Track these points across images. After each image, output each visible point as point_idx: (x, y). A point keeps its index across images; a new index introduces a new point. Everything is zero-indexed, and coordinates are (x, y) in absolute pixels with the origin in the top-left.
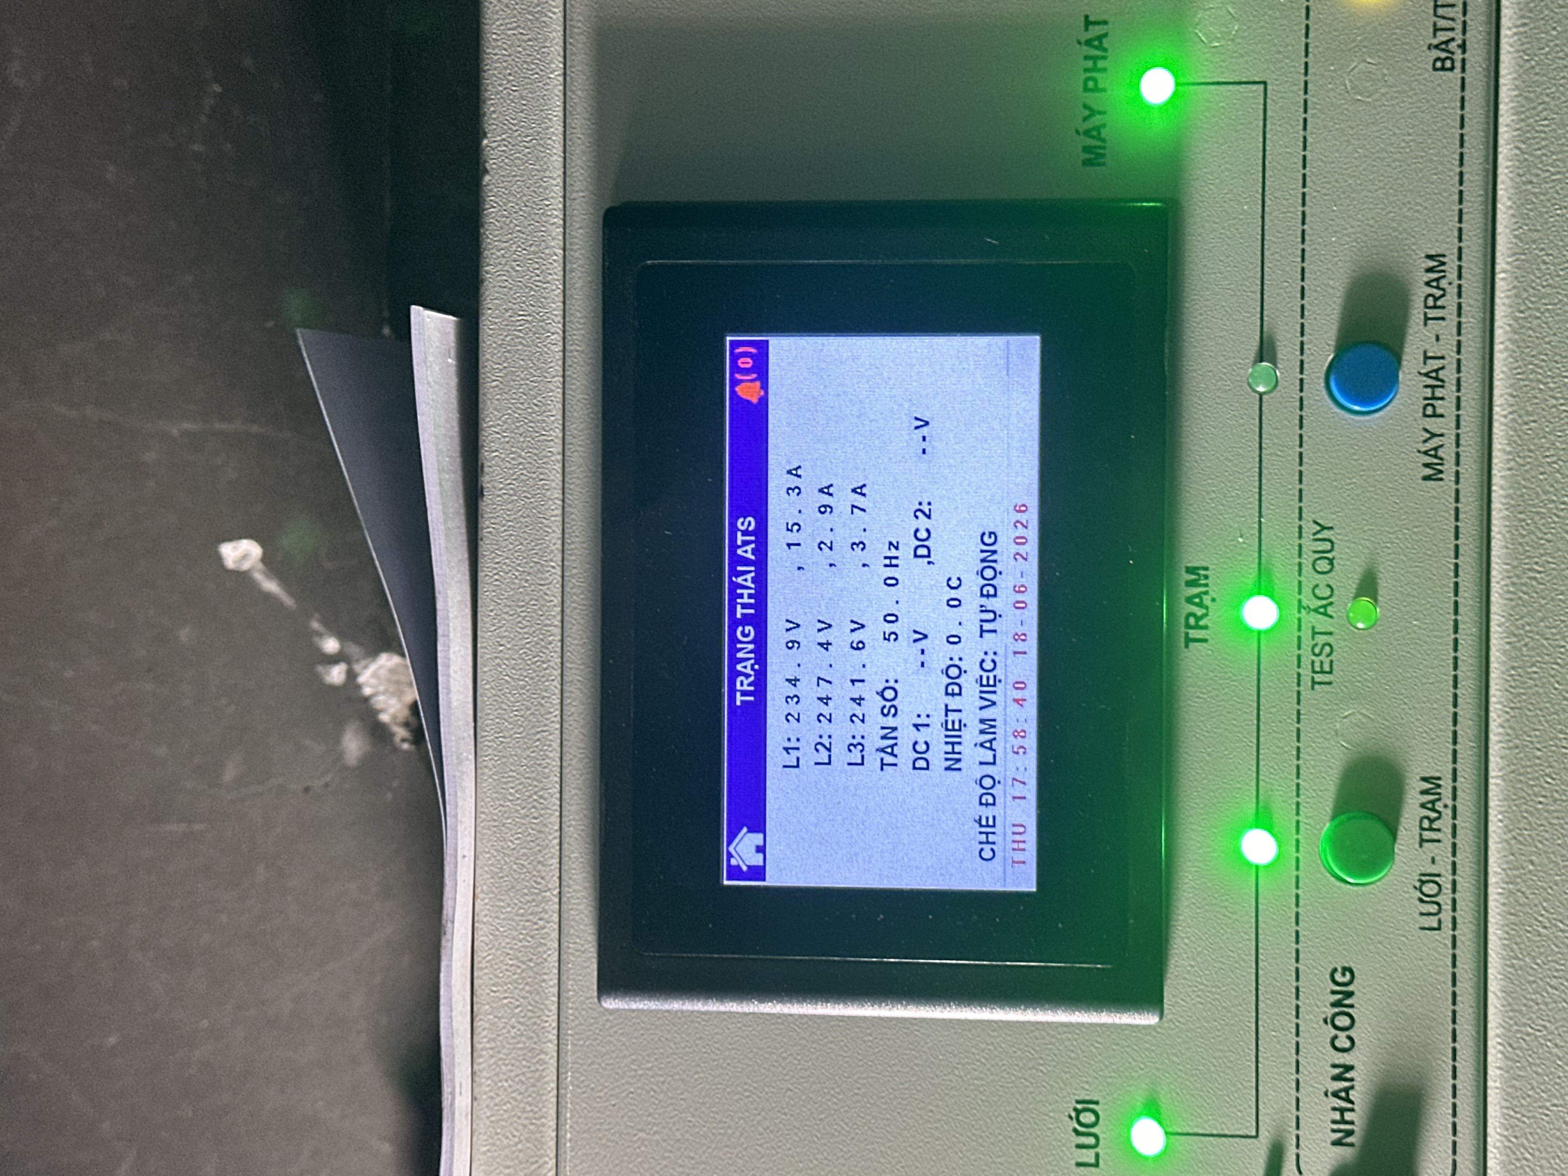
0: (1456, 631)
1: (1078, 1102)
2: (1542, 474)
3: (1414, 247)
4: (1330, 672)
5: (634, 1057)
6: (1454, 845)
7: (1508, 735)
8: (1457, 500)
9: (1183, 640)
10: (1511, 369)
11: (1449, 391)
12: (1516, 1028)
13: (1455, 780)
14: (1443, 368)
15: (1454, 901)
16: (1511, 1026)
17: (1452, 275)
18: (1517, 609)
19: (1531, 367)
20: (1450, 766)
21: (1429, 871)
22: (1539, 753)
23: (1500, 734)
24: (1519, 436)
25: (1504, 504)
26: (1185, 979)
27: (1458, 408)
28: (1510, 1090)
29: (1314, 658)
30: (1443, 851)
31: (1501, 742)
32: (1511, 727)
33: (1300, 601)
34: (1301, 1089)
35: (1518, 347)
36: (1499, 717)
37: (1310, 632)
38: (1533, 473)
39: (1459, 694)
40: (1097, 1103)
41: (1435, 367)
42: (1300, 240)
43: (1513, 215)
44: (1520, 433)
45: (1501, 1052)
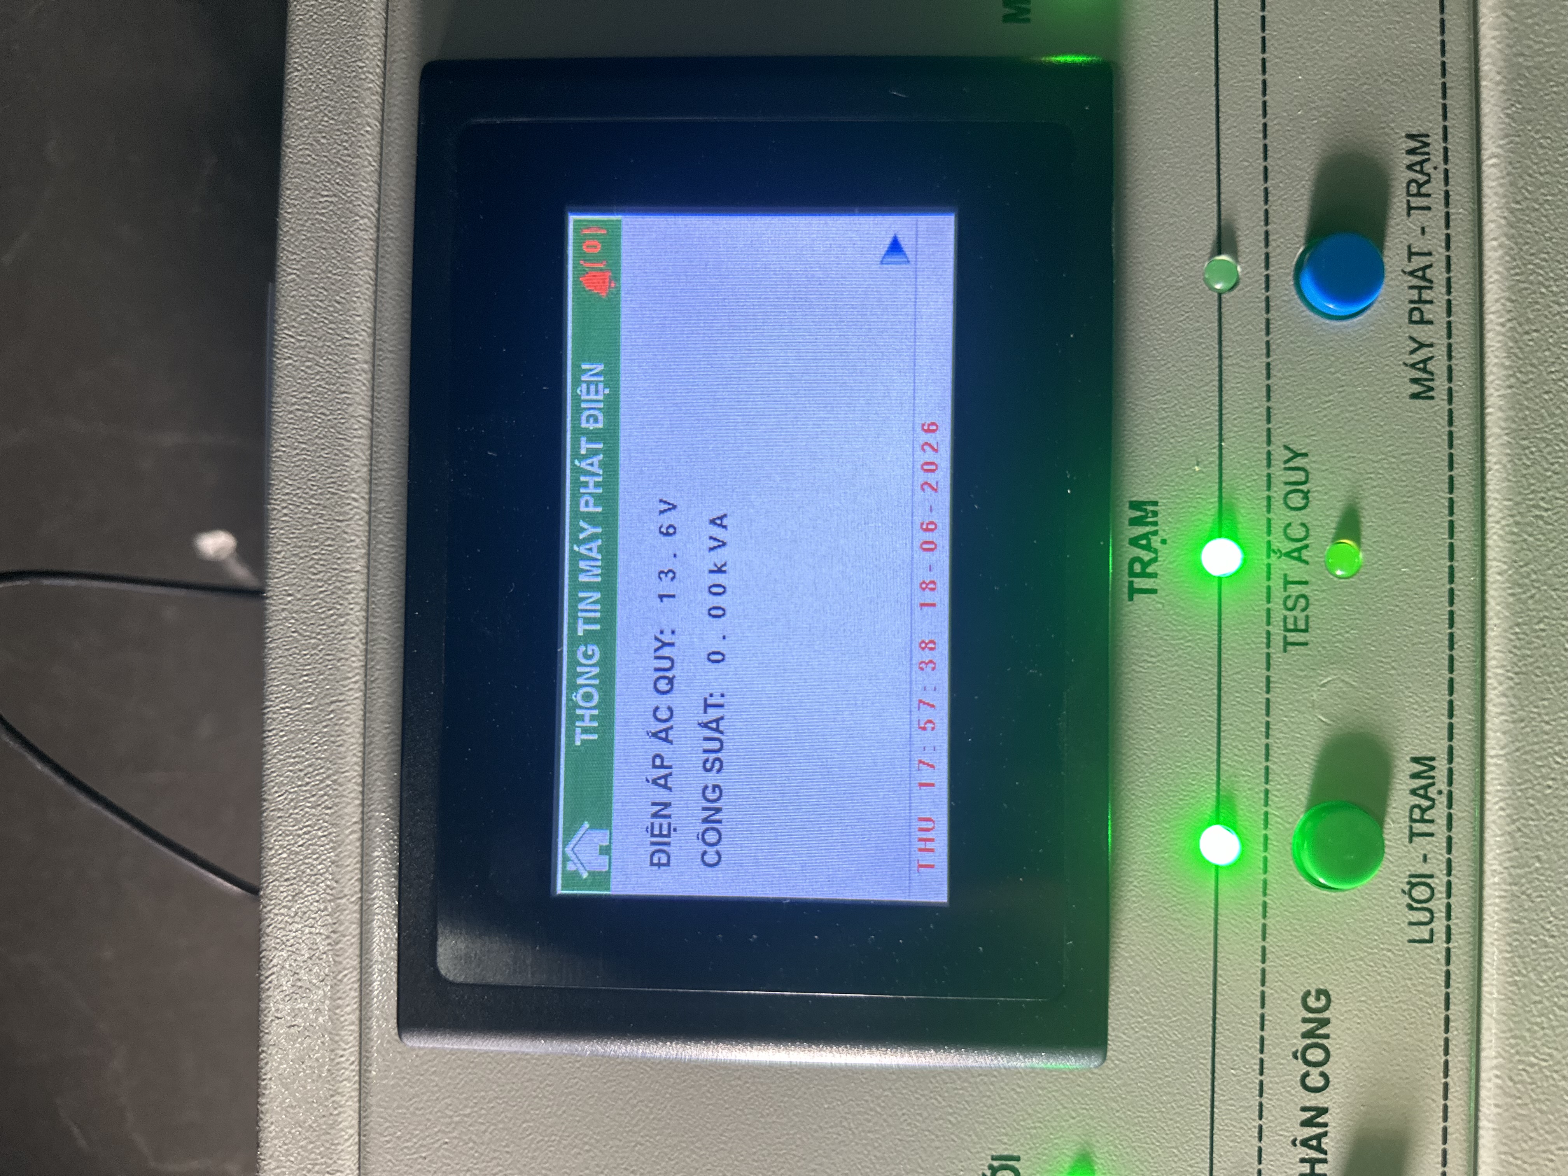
0: (1451, 580)
1: (994, 1158)
2: (1547, 393)
3: (1392, 125)
4: (1306, 631)
5: (448, 1101)
6: (1449, 839)
7: (1512, 705)
8: (1451, 423)
9: (1126, 590)
10: (1508, 269)
11: (1438, 293)
12: (1518, 1057)
13: (1451, 760)
14: (1430, 266)
15: (1449, 907)
16: (1512, 1055)
17: (1437, 158)
18: (1521, 554)
19: (1531, 267)
20: (1446, 744)
21: (1419, 872)
22: (1547, 728)
23: (1502, 704)
24: (1519, 348)
25: (1503, 429)
26: (1127, 1007)
27: (1449, 313)
28: (1510, 1132)
29: (1288, 613)
30: (1436, 847)
31: (1502, 714)
32: (1515, 696)
33: (1269, 542)
34: (1264, 1138)
35: (1516, 243)
36: (1501, 684)
37: (1281, 582)
38: (1537, 392)
39: (1456, 657)
40: (1018, 1159)
41: (1422, 265)
42: (1260, 112)
43: (1504, 92)
44: (1521, 344)
45: (1500, 1087)
